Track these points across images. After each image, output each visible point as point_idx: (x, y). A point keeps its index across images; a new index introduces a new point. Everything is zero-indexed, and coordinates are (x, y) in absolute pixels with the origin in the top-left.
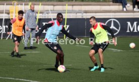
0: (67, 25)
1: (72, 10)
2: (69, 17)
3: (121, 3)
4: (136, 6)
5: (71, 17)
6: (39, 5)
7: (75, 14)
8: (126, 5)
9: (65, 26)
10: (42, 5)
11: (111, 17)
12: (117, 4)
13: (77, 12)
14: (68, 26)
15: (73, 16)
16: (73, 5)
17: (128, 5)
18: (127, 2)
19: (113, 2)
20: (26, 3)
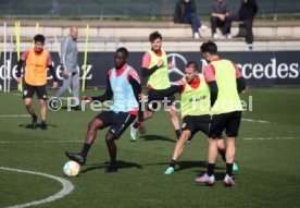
0: (88, 64)
1: (98, 37)
2: (92, 50)
3: (190, 23)
4: (218, 30)
5: (96, 50)
6: (35, 26)
7: (102, 45)
8: (200, 26)
9: (84, 67)
10: (40, 26)
11: (172, 50)
12: (183, 25)
13: (106, 41)
14: (90, 67)
15: (98, 48)
16: (99, 27)
17: (203, 27)
18: (202, 22)
19: (175, 21)
20: (11, 23)
